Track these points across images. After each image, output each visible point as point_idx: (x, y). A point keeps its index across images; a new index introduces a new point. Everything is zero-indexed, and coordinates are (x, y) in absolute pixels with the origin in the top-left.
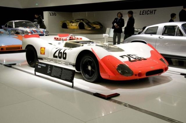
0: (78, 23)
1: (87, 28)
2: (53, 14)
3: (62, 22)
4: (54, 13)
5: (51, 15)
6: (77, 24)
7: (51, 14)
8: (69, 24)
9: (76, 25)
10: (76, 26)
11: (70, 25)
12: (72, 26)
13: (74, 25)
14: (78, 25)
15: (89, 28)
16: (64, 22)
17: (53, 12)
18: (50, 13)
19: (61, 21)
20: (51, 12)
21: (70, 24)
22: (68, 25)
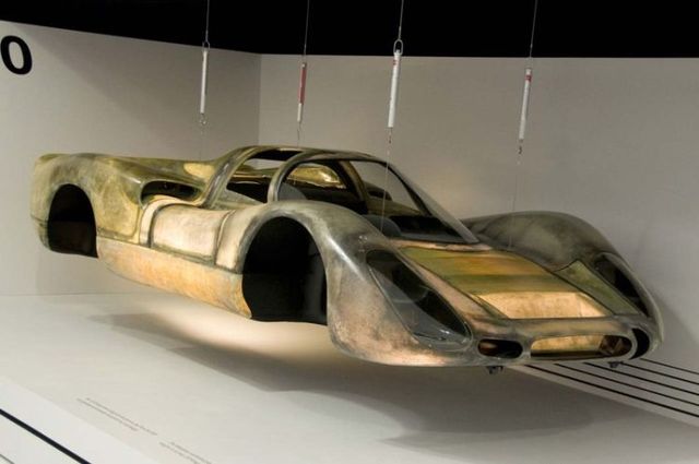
8: (119, 214)
10: (212, 261)
12: (150, 242)
13: (179, 241)
15: (415, 348)
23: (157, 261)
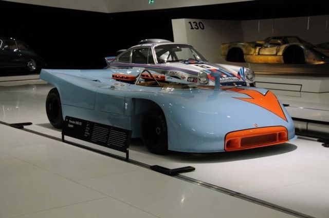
0: (283, 47)
1: (312, 61)
2: (196, 25)
3: (227, 45)
4: (199, 23)
5: (192, 28)
6: (278, 51)
7: (194, 25)
8: (250, 51)
9: (275, 53)
10: (276, 55)
11: (252, 53)
12: (259, 54)
13: (267, 53)
14: (280, 53)
15: (321, 61)
16: (233, 46)
17: (197, 21)
18: (190, 23)
19: (223, 44)
20: (192, 20)
21: (253, 50)
22: (248, 54)
23: (261, 58)
